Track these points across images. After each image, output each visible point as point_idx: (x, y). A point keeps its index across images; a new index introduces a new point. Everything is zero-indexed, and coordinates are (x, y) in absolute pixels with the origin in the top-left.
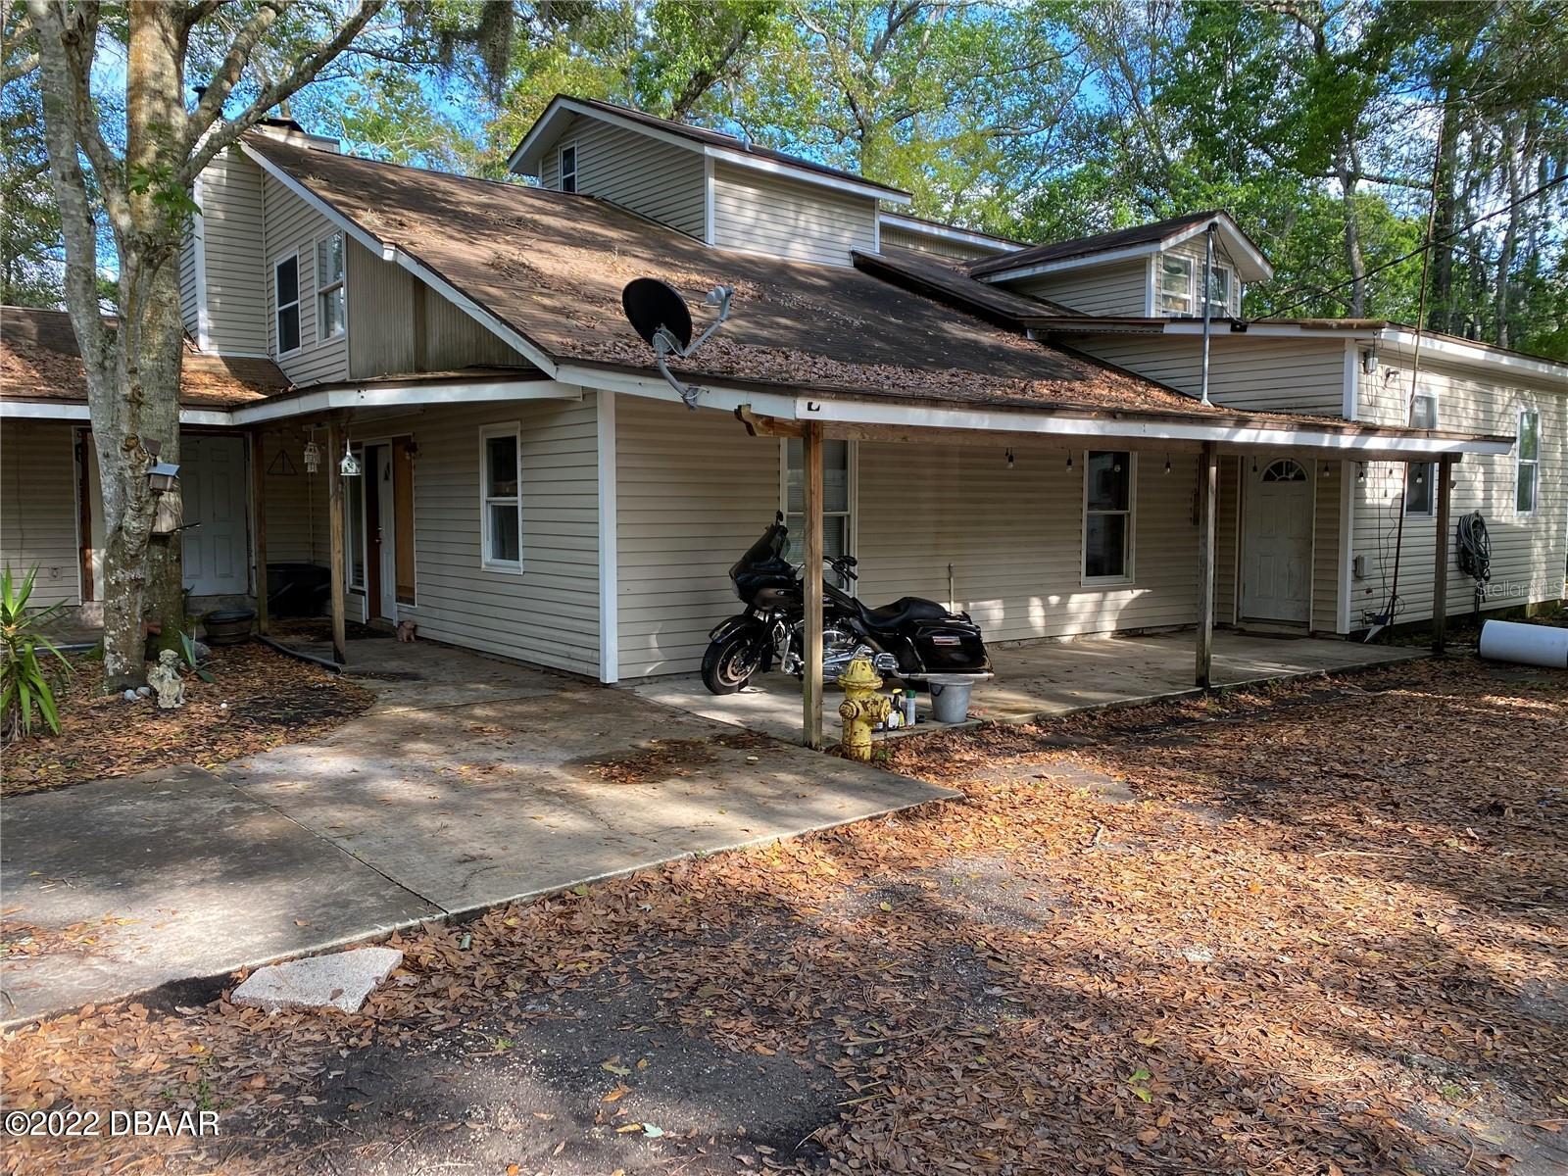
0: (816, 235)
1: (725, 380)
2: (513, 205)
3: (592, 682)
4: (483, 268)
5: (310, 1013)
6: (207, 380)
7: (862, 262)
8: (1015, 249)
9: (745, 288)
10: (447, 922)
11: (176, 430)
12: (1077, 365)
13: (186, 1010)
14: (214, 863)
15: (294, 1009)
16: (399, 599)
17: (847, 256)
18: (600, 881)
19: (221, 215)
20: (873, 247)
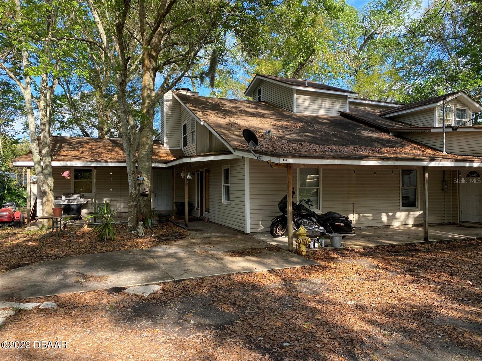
0: (328, 107)
1: (266, 153)
2: (241, 106)
3: (243, 233)
4: (225, 125)
5: (138, 296)
6: (164, 155)
7: (342, 114)
8: (398, 106)
9: (299, 125)
10: (174, 281)
11: (151, 168)
12: (404, 142)
13: (115, 293)
14: (133, 268)
15: (135, 295)
16: (206, 211)
17: (338, 112)
18: (213, 276)
19: (170, 113)
20: (346, 109)
